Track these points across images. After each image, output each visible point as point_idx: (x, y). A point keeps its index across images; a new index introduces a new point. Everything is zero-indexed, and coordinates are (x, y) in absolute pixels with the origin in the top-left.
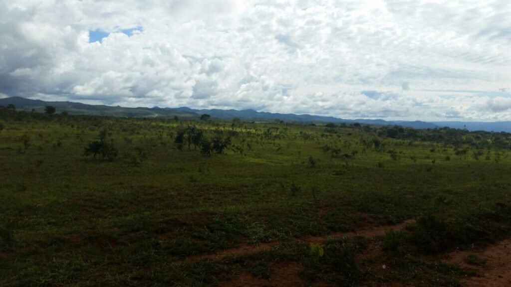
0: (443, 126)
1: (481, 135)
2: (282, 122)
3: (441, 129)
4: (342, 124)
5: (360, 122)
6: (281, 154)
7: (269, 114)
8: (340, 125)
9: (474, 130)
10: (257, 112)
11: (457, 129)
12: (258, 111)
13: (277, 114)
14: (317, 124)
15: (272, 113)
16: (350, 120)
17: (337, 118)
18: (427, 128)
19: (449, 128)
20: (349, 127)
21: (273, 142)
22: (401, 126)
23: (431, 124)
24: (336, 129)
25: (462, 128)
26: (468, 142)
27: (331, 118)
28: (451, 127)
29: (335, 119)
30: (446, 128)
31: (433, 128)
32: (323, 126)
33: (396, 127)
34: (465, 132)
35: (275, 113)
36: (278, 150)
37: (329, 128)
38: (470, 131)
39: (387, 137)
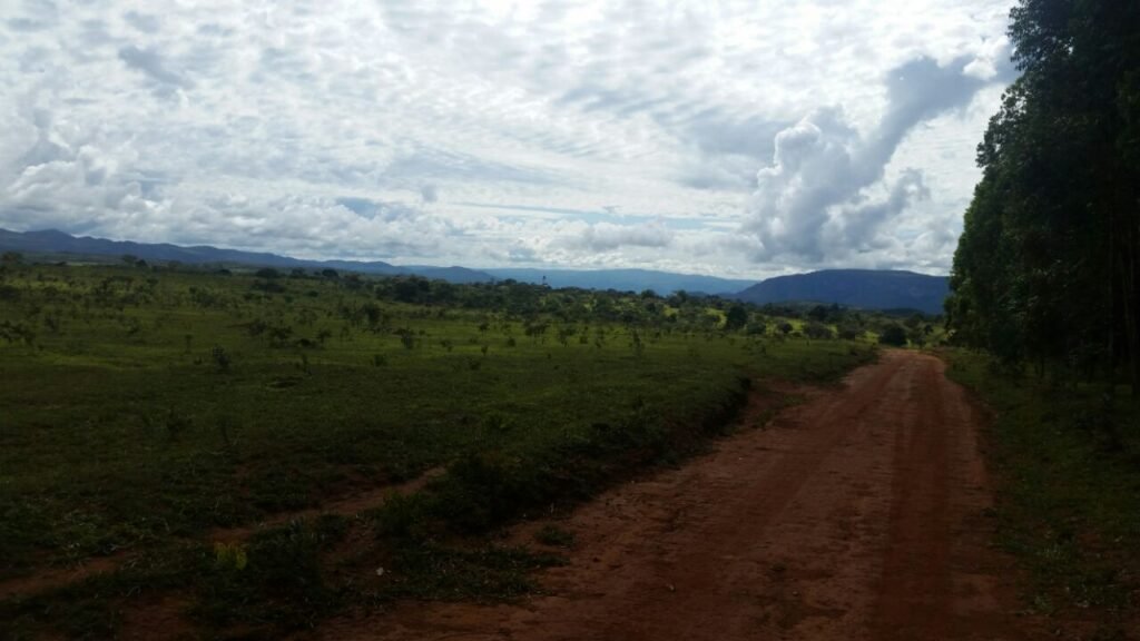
0: (504, 278)
1: (573, 295)
2: (142, 263)
3: (500, 284)
4: (295, 271)
5: (336, 267)
6: (142, 342)
7: (109, 242)
8: (290, 273)
9: (560, 287)
10: (74, 238)
11: (530, 283)
12: (77, 236)
13: (128, 244)
14: (232, 271)
15: (115, 240)
16: (314, 262)
17: (284, 256)
18: (473, 281)
19: (514, 281)
20: (312, 278)
21: (118, 313)
22: (424, 277)
23: (482, 273)
24: (281, 283)
25: (539, 282)
26: (551, 310)
27: (269, 256)
28: (519, 281)
29: (279, 258)
30: (509, 282)
31: (485, 281)
32: (251, 275)
33: (413, 279)
34: (546, 290)
35: (123, 240)
36: (132, 333)
37: (264, 281)
38: (554, 287)
39: (396, 299)
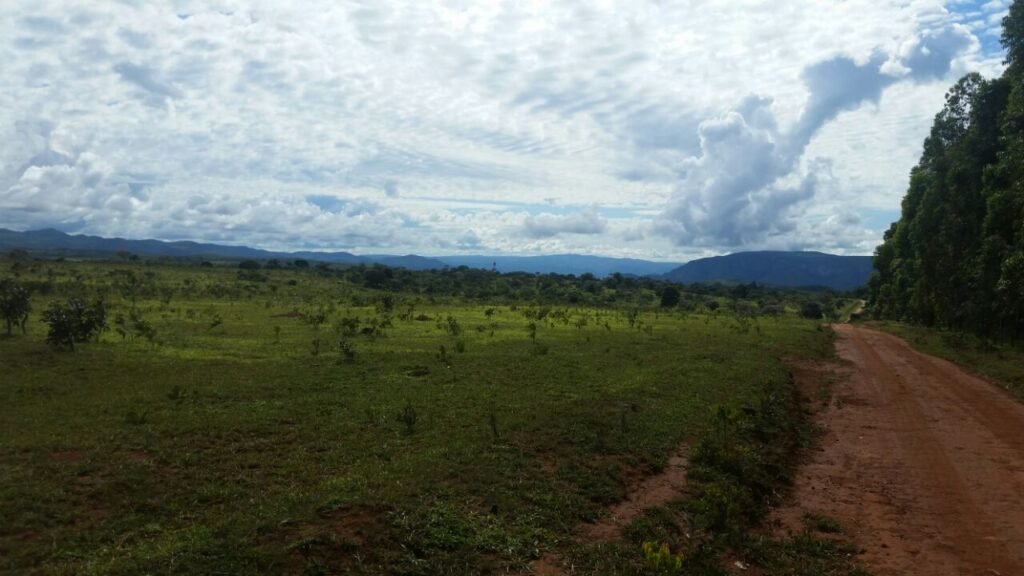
0: (456, 265)
1: (522, 279)
2: (134, 258)
3: (454, 270)
4: (270, 262)
5: (305, 258)
7: (99, 239)
8: (264, 264)
9: (507, 272)
10: (72, 237)
11: (480, 268)
12: (71, 234)
13: (118, 241)
14: (212, 262)
15: (104, 237)
16: (284, 253)
17: (257, 249)
18: (430, 268)
19: (467, 268)
20: (286, 268)
23: (434, 260)
24: (262, 272)
25: (489, 268)
26: (503, 293)
27: (243, 249)
28: (470, 267)
29: (252, 251)
30: (462, 268)
31: (440, 268)
32: (233, 266)
33: (378, 267)
34: (493, 275)
35: (113, 237)
37: (245, 271)
38: (502, 273)
39: (366, 286)
